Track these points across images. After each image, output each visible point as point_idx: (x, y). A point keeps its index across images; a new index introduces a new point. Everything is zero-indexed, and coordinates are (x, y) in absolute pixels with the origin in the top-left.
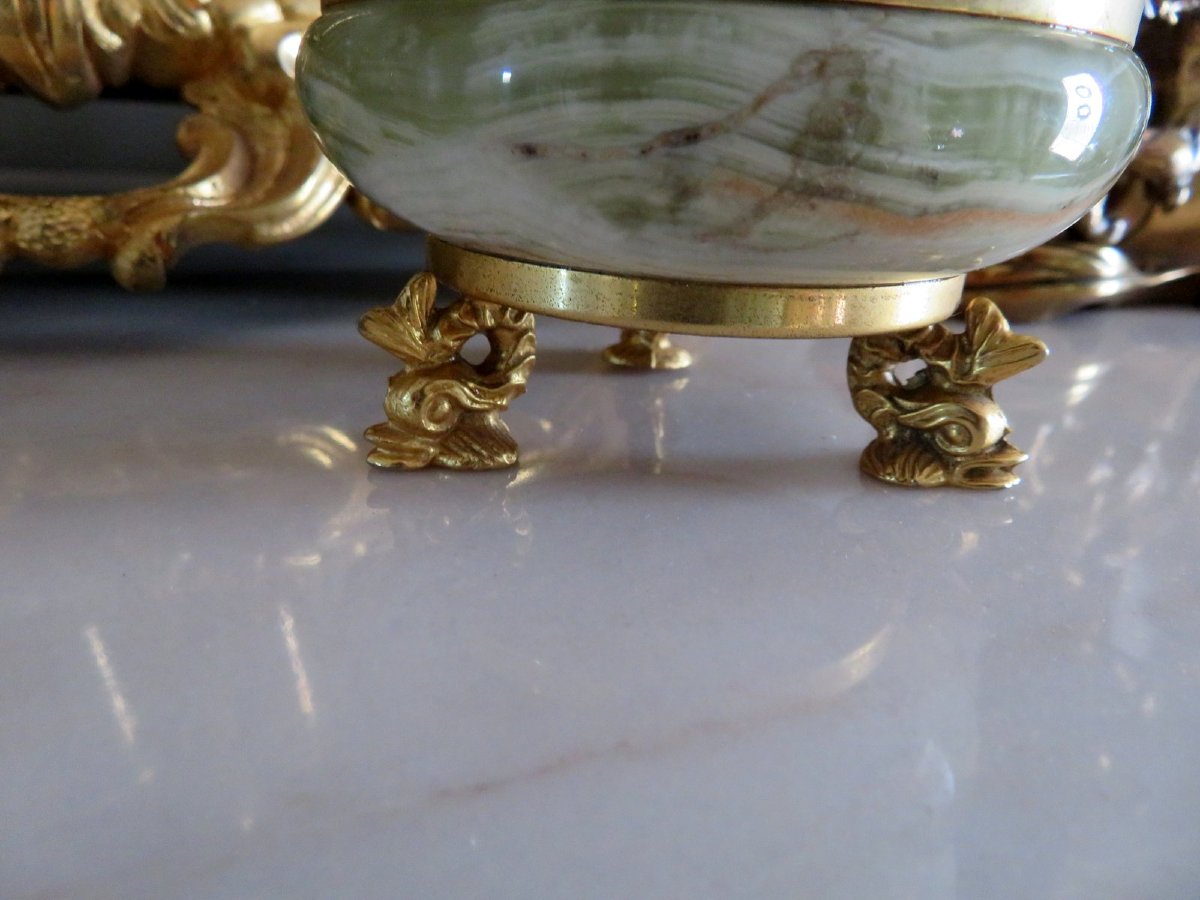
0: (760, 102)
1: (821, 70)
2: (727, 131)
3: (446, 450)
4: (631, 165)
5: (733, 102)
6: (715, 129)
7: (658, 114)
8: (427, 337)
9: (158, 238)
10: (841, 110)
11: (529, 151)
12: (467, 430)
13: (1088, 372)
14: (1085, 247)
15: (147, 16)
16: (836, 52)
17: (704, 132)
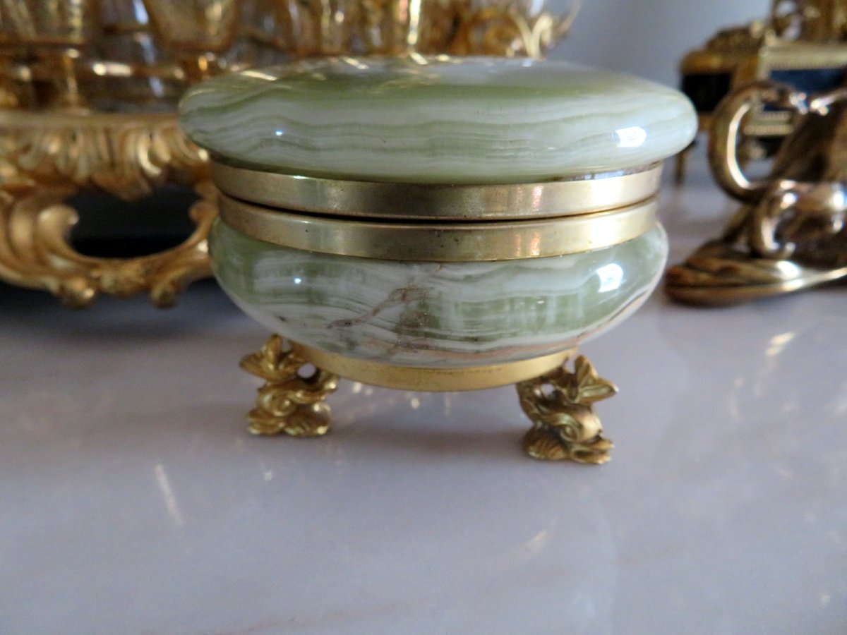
0: (376, 311)
1: (404, 297)
2: (364, 322)
3: (289, 424)
4: (326, 332)
5: (364, 310)
6: (357, 321)
7: (332, 313)
8: (276, 368)
9: (173, 283)
10: (415, 316)
11: (283, 319)
12: (301, 414)
13: (782, 339)
14: (761, 262)
15: (173, 156)
16: (411, 289)
17: (353, 322)
